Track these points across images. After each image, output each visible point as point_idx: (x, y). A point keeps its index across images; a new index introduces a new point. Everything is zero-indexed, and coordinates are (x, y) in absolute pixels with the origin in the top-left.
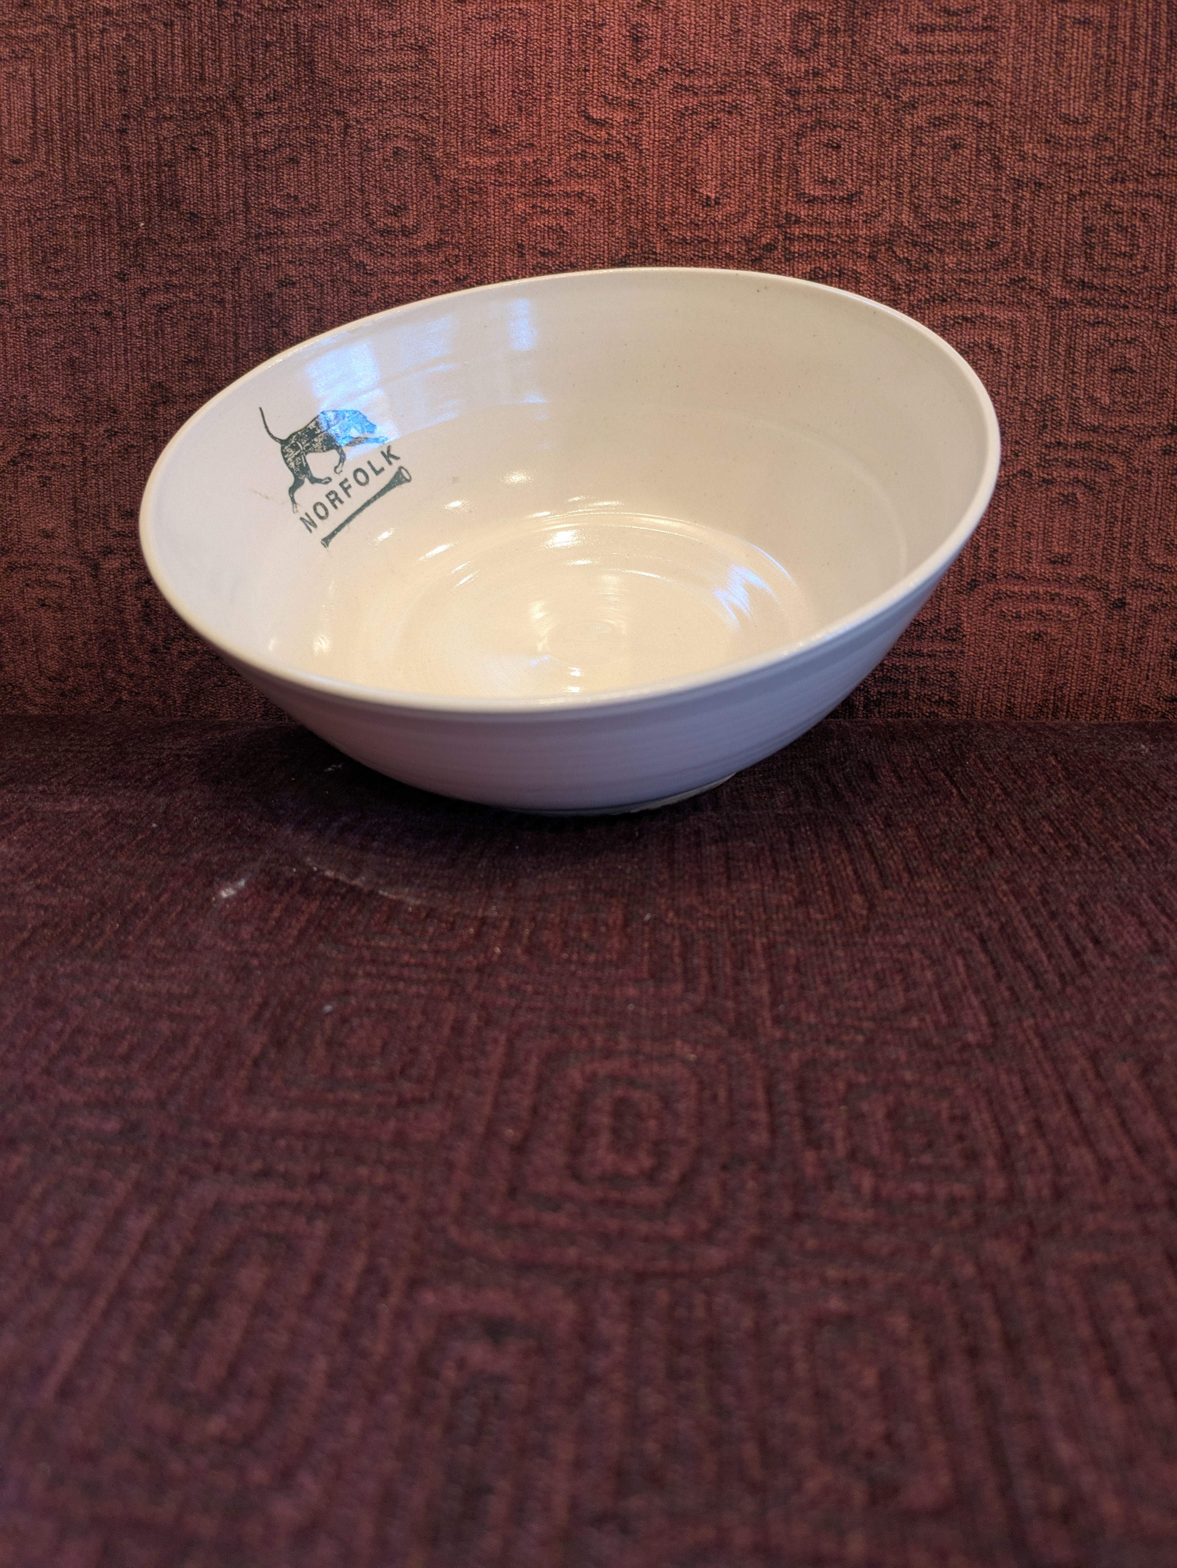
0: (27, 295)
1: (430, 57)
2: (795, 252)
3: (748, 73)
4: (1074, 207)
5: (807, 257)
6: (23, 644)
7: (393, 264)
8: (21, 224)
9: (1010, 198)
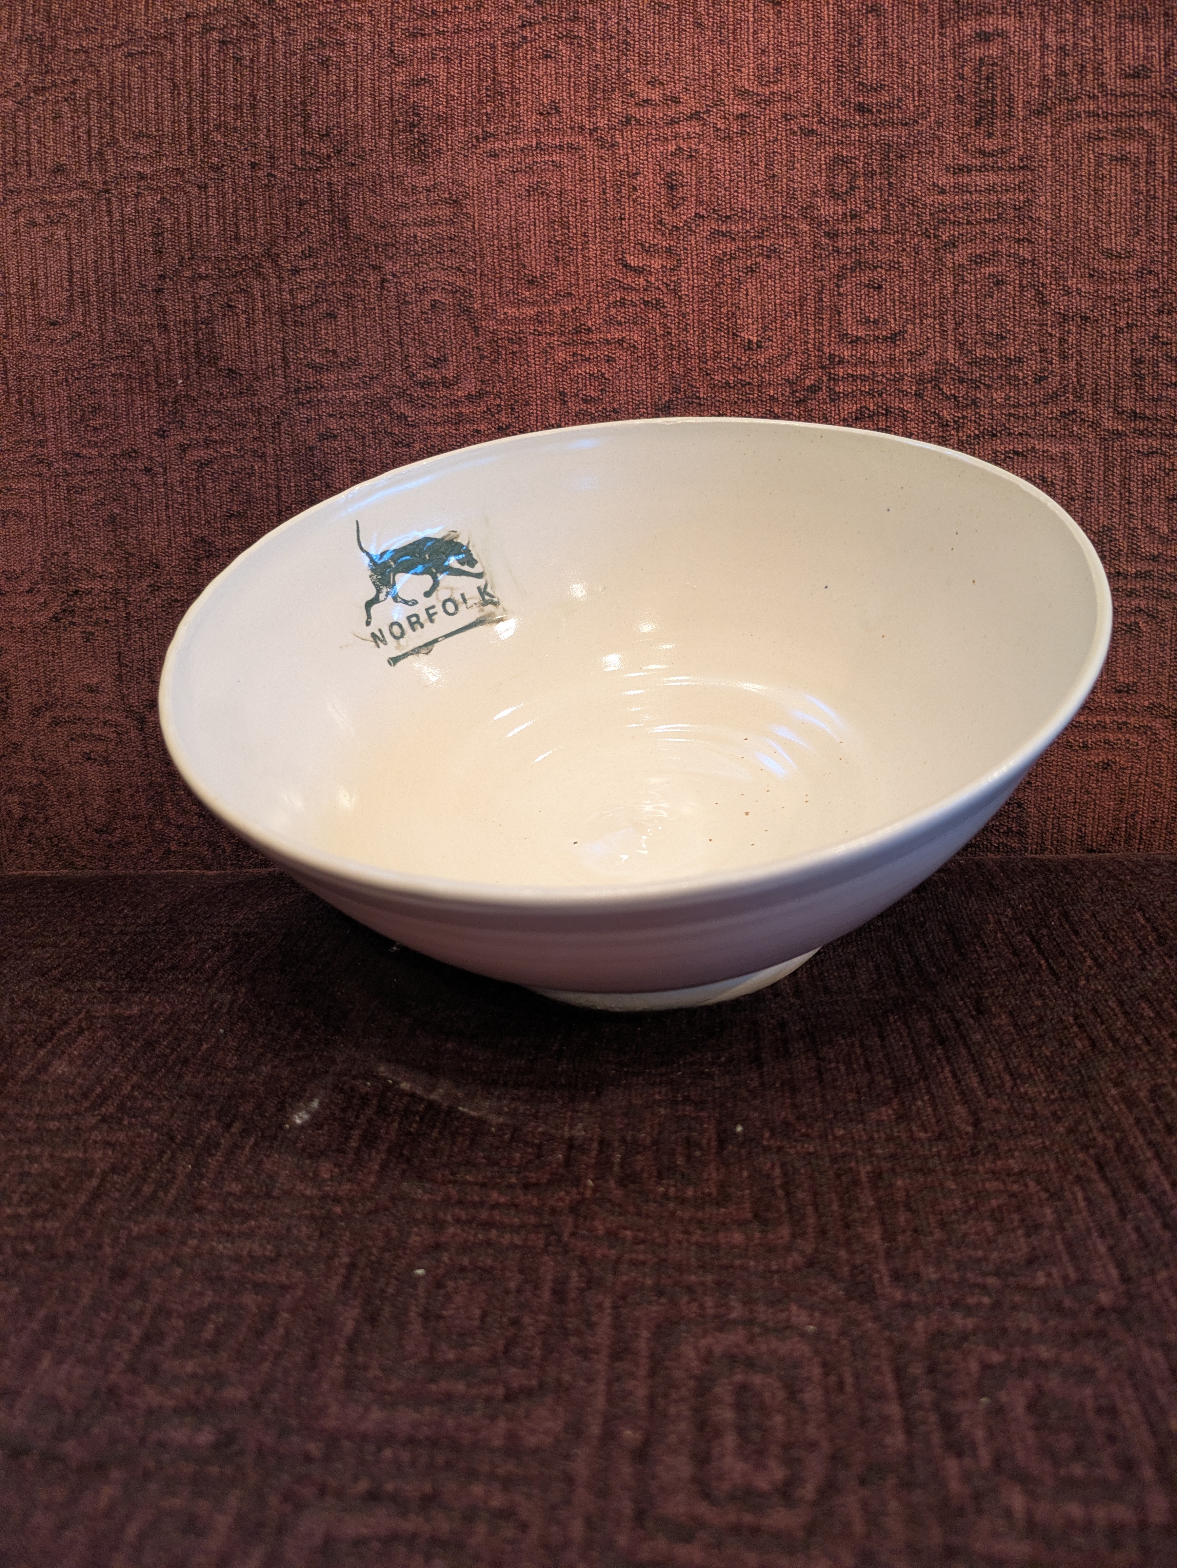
0: (65, 453)
1: (465, 211)
2: (839, 393)
3: (785, 217)
4: (1121, 339)
5: (853, 397)
6: (68, 797)
7: (434, 415)
8: (59, 384)
9: (1056, 332)
